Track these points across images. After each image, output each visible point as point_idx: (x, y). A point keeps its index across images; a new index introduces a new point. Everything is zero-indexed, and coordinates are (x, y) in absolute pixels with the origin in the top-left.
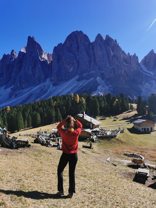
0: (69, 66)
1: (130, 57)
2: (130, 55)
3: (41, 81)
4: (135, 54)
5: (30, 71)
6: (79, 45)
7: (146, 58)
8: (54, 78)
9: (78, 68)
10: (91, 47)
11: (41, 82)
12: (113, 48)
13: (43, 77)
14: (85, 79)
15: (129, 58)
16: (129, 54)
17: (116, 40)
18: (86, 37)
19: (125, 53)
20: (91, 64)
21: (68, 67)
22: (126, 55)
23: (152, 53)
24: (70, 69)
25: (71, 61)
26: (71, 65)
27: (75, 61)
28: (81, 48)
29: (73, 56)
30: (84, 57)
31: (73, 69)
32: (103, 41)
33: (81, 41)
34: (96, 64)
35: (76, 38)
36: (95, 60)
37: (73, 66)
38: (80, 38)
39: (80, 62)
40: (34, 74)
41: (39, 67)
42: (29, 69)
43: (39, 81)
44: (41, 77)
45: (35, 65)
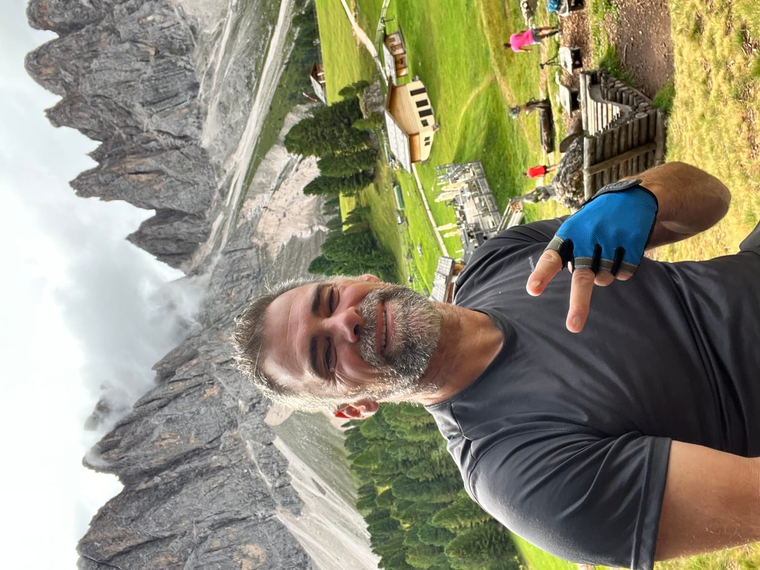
0: (241, 567)
6: (140, 541)
7: (162, 256)
9: (244, 519)
10: (143, 486)
14: (286, 475)
18: (102, 518)
20: (219, 464)
23: (139, 238)
24: (254, 558)
25: (217, 559)
26: (236, 558)
27: (217, 543)
28: (153, 530)
29: (193, 556)
30: (192, 505)
31: (253, 544)
32: (116, 438)
33: (121, 539)
34: (215, 444)
35: (113, 563)
36: (197, 452)
37: (239, 547)
38: (110, 541)
39: (217, 517)
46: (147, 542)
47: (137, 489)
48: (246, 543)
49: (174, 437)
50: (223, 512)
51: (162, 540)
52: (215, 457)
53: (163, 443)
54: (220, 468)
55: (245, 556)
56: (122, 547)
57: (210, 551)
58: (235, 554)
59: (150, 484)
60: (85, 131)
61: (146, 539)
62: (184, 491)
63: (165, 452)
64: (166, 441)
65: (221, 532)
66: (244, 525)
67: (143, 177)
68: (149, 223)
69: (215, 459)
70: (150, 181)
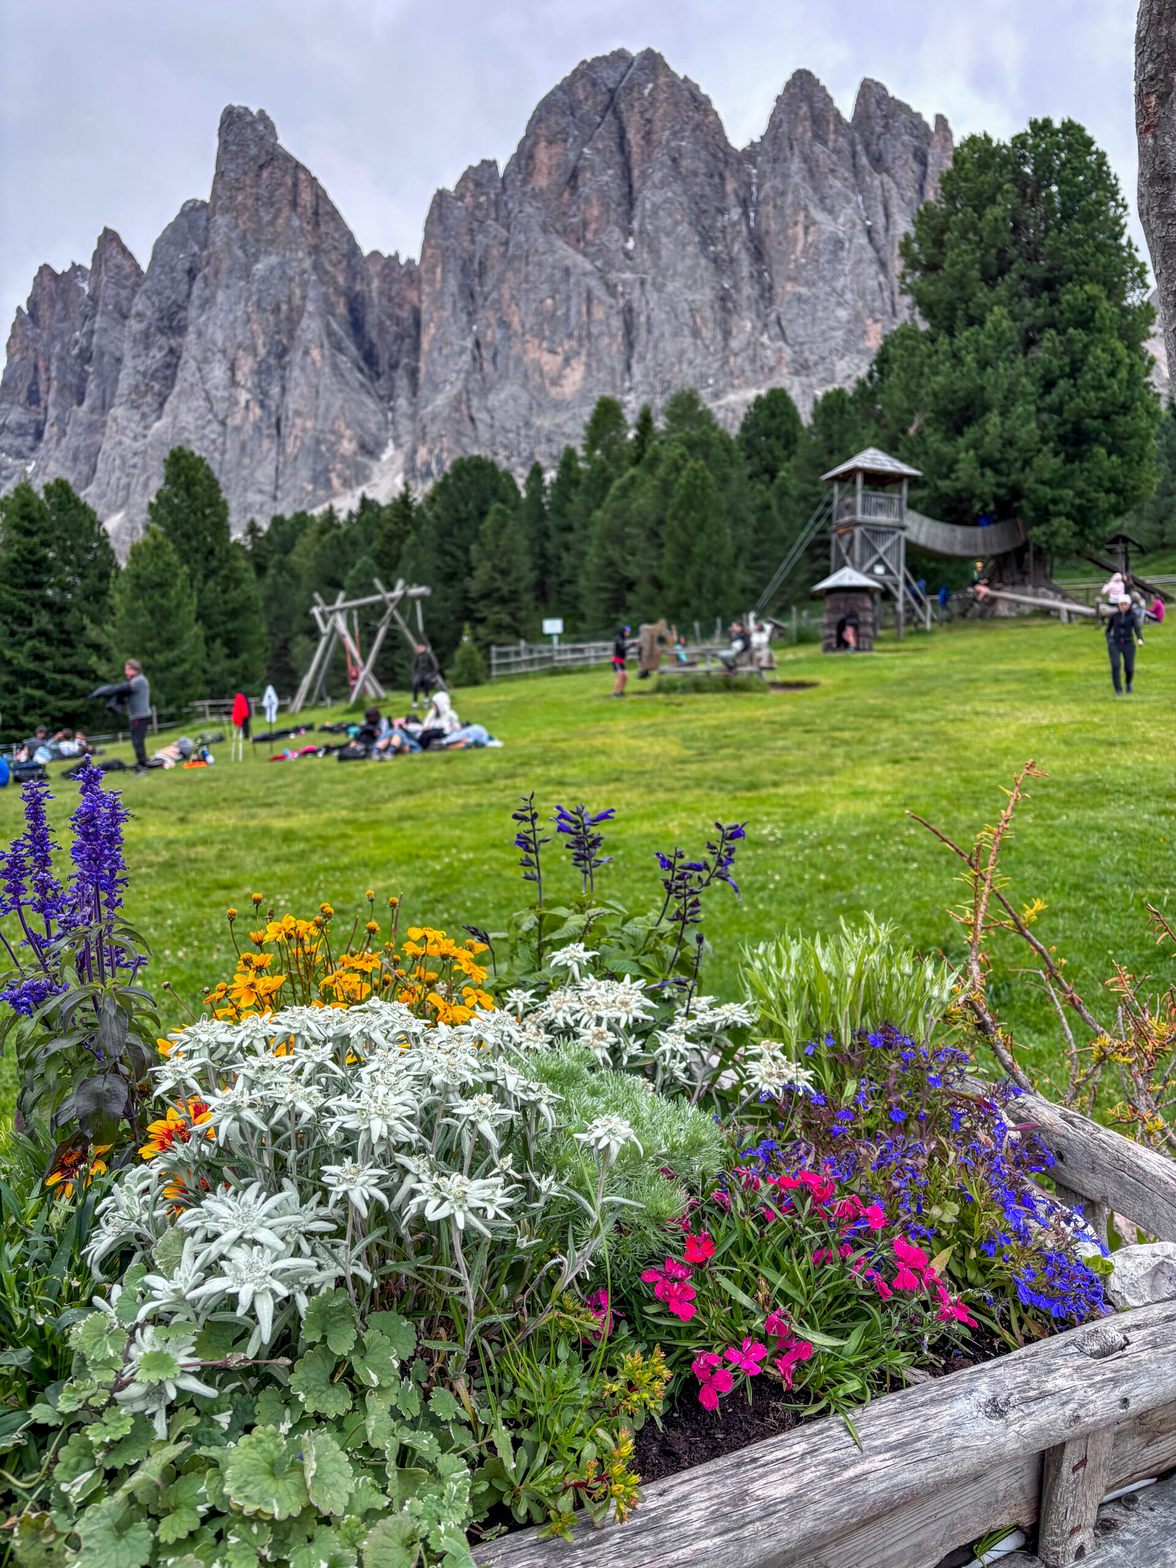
0: (551, 351)
6: (636, 173)
9: (629, 368)
13: (345, 443)
18: (692, 103)
20: (735, 331)
27: (599, 313)
28: (649, 198)
29: (589, 267)
30: (675, 273)
31: (585, 379)
32: (832, 137)
33: (647, 136)
34: (775, 330)
35: (609, 117)
36: (767, 294)
38: (648, 115)
39: (643, 319)
40: (278, 421)
41: (314, 363)
42: (234, 383)
43: (315, 480)
44: (333, 444)
45: (285, 351)
46: (631, 186)
47: (727, 173)
48: (588, 366)
49: (805, 251)
50: (649, 331)
51: (629, 216)
52: (749, 325)
53: (800, 229)
54: (727, 334)
56: (633, 136)
57: (589, 299)
58: (574, 344)
59: (732, 199)
61: (637, 185)
62: (703, 262)
63: (783, 231)
64: (801, 235)
65: (617, 323)
66: (620, 367)
69: (745, 325)
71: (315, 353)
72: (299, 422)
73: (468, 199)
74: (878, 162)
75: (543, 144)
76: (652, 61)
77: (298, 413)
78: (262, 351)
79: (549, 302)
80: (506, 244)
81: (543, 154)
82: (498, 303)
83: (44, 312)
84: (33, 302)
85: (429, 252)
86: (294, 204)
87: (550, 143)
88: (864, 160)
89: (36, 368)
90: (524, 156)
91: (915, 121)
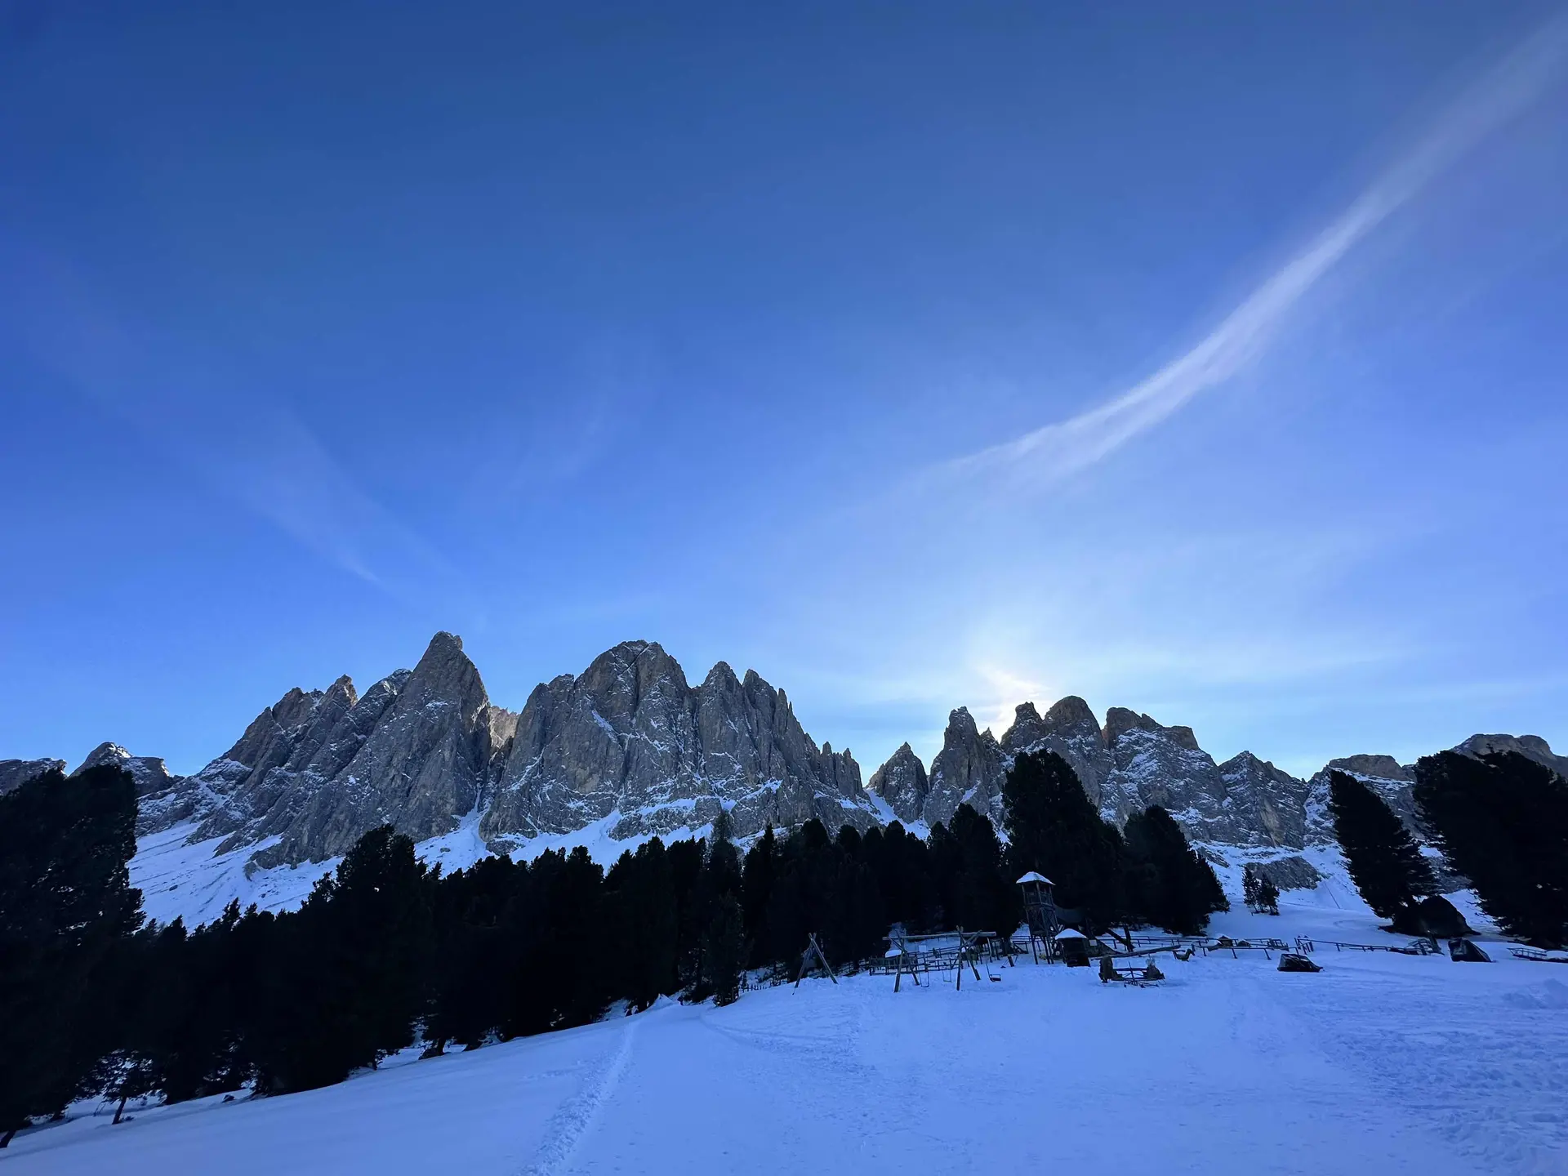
0: (584, 768)
1: (835, 757)
2: (834, 751)
3: (434, 824)
4: (847, 752)
5: (393, 772)
6: (642, 690)
7: (886, 770)
8: (500, 816)
10: (687, 703)
11: (434, 829)
12: (773, 718)
13: (448, 806)
15: (831, 763)
16: (827, 746)
17: (781, 690)
18: (672, 666)
19: (813, 744)
21: (580, 771)
22: (816, 749)
23: (905, 755)
24: (585, 782)
25: (599, 750)
26: (593, 765)
27: (612, 752)
28: (646, 702)
29: (611, 729)
32: (735, 690)
33: (650, 677)
35: (632, 666)
37: (601, 771)
38: (651, 668)
39: (636, 757)
40: (410, 788)
41: (444, 759)
42: (389, 763)
43: (420, 827)
44: (439, 806)
45: (429, 750)
46: (638, 696)
47: (685, 698)
50: (638, 764)
51: (635, 708)
53: (718, 726)
55: (591, 775)
56: (643, 675)
57: (609, 745)
58: (596, 766)
59: (686, 708)
60: (1011, 731)
61: (641, 695)
63: (710, 726)
64: (719, 729)
65: (621, 757)
67: (965, 771)
68: (919, 767)
70: (961, 776)
71: (447, 754)
72: (423, 790)
73: (555, 689)
74: (753, 703)
75: (598, 673)
76: (656, 647)
77: (424, 786)
78: (415, 748)
79: (587, 743)
80: (569, 713)
81: (597, 676)
82: (559, 740)
83: (284, 712)
84: (279, 706)
85: (528, 711)
86: (460, 679)
87: (601, 673)
88: (748, 702)
89: (261, 742)
90: (588, 675)
91: (770, 689)
